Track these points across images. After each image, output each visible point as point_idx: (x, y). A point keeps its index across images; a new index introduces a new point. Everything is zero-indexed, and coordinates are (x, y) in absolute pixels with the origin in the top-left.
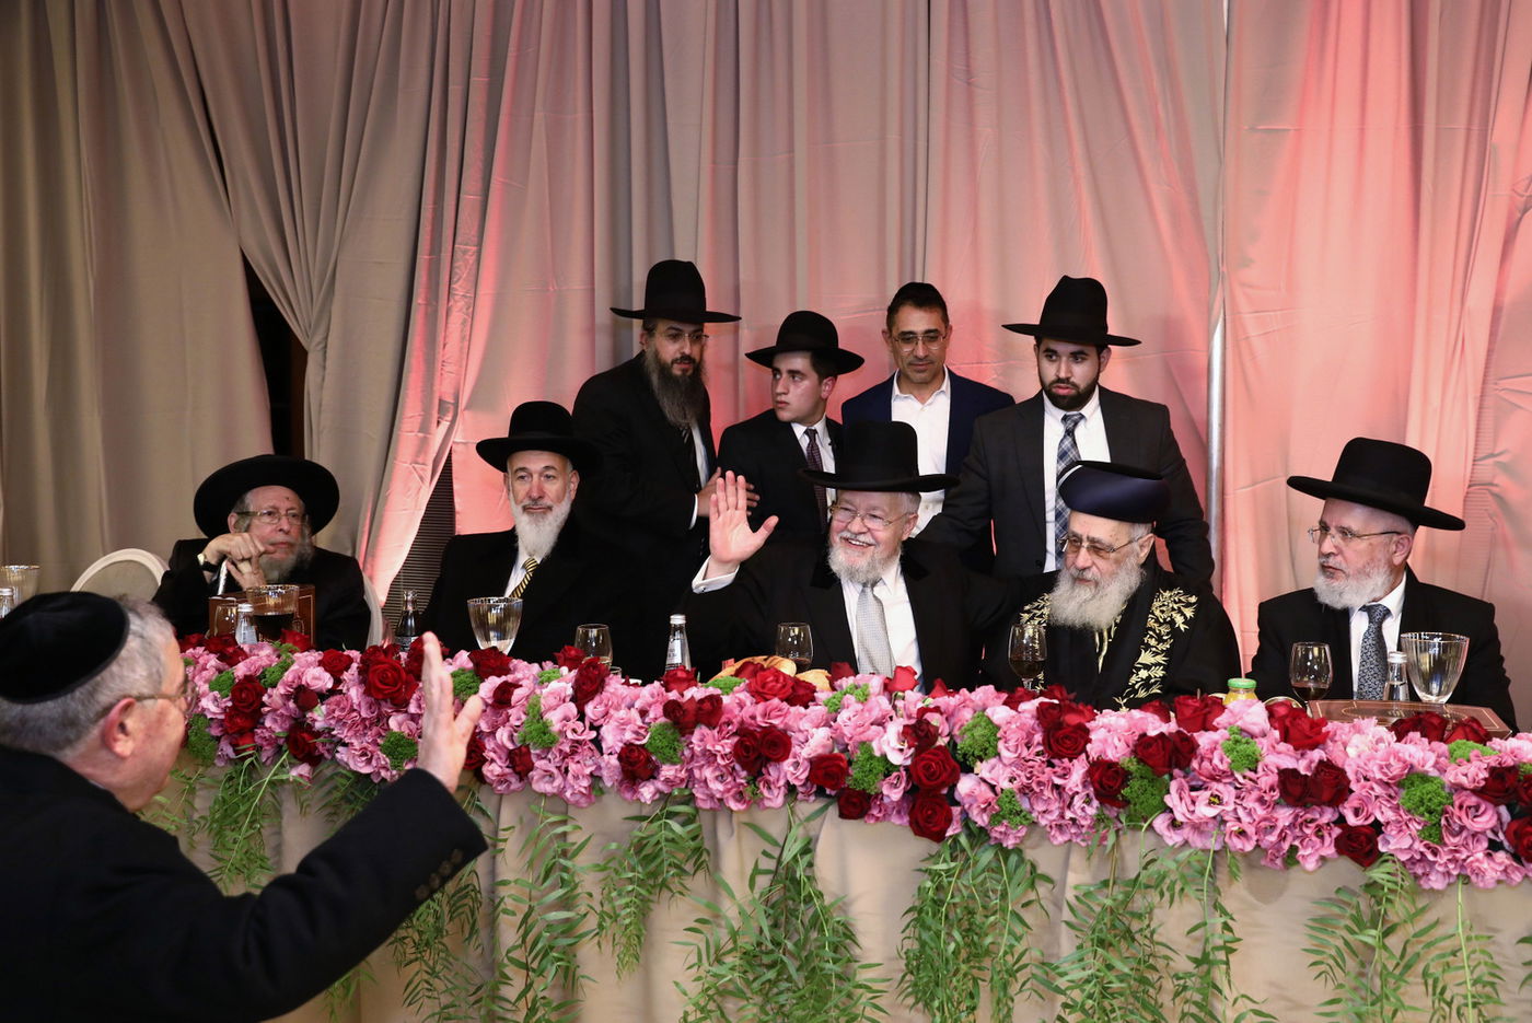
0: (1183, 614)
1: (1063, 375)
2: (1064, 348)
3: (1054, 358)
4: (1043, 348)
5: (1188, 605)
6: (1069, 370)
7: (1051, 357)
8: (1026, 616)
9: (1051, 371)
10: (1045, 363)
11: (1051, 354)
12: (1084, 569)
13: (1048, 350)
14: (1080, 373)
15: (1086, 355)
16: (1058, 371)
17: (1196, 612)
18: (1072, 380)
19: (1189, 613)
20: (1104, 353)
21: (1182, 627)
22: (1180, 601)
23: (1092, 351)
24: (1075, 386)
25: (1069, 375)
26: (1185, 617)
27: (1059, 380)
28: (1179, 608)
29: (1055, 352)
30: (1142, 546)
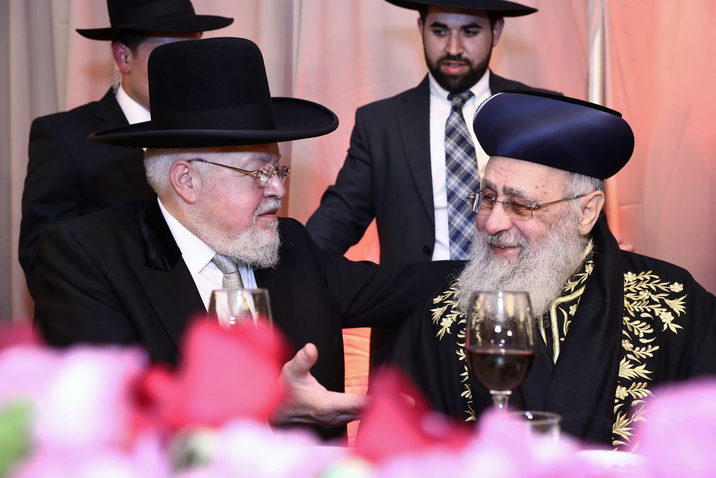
0: (669, 309)
1: (454, 51)
2: (454, 21)
3: (443, 33)
4: (429, 22)
5: (673, 296)
6: (461, 45)
7: (439, 32)
8: (438, 312)
9: (439, 46)
10: (433, 38)
11: (440, 29)
12: (499, 233)
13: (436, 25)
14: (473, 47)
15: (479, 27)
16: (448, 45)
17: (687, 304)
18: (465, 55)
19: (677, 306)
20: (497, 26)
21: (674, 328)
22: (659, 291)
23: (484, 22)
24: (468, 62)
25: (461, 51)
26: (674, 314)
27: (449, 56)
28: (662, 301)
29: (445, 27)
30: (585, 208)
